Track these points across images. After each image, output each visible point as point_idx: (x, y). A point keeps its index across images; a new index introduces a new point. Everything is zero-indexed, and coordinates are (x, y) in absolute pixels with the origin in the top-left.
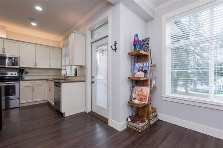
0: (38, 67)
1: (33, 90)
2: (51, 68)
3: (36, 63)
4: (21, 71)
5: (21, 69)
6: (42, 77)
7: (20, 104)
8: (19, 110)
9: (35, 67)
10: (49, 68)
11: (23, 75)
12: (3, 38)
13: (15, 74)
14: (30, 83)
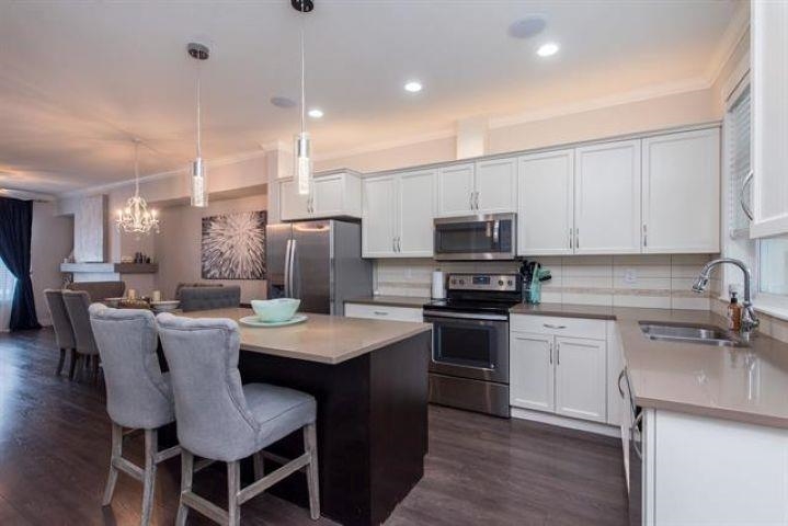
0: (583, 250)
1: (555, 358)
2: (646, 251)
3: (575, 231)
4: (527, 268)
5: (530, 261)
6: (610, 297)
7: (509, 406)
9: (570, 252)
10: (638, 252)
11: (533, 287)
12: (473, 160)
13: (510, 283)
14: (546, 326)
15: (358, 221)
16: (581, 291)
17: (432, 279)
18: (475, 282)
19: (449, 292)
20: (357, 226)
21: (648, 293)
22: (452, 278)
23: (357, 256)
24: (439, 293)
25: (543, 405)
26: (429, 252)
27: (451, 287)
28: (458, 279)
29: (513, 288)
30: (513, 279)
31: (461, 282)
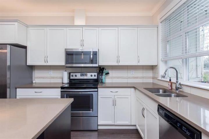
0: (121, 64)
1: (114, 104)
2: (139, 64)
3: (118, 57)
4: (101, 70)
5: (101, 68)
6: (127, 79)
7: (98, 125)
8: (97, 136)
9: (117, 64)
11: (103, 77)
12: (82, 26)
13: (95, 76)
14: (111, 92)
15: (25, 47)
16: (118, 78)
17: (63, 75)
18: (81, 76)
19: (71, 80)
20: (24, 50)
21: (137, 78)
22: (71, 74)
23: (24, 64)
24: (66, 80)
25: (110, 123)
26: (63, 63)
27: (71, 78)
28: (74, 74)
29: (96, 78)
30: (96, 74)
31: (76, 76)
